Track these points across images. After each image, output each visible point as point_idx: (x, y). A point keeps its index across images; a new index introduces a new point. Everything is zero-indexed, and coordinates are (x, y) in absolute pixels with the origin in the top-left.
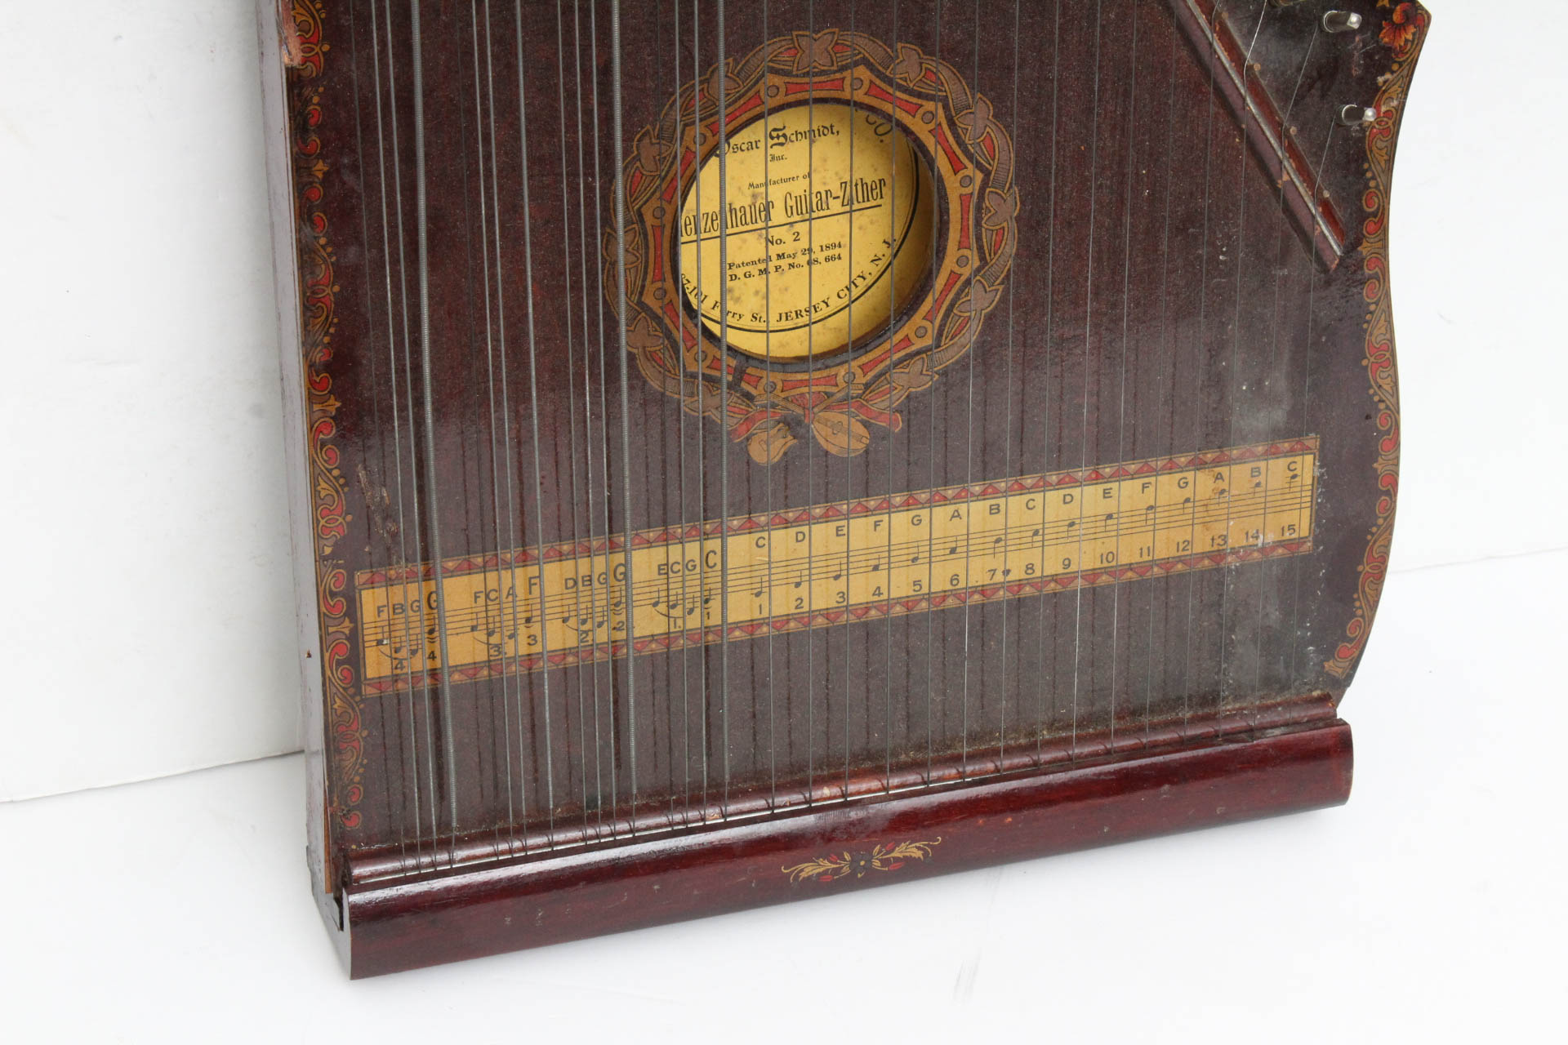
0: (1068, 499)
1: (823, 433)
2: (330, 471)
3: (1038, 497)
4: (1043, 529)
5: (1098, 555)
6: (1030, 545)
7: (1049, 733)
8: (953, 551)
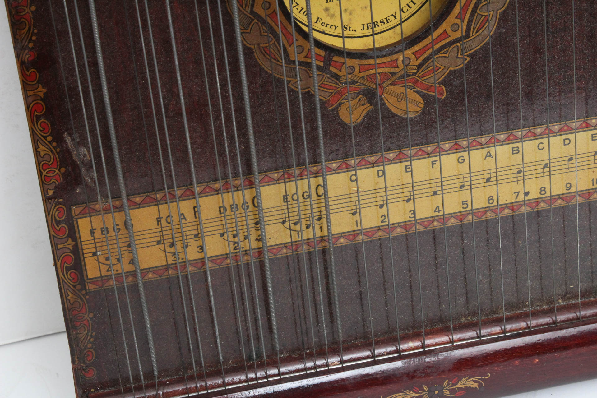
0: (567, 142)
1: (391, 101)
2: (45, 137)
3: (545, 141)
4: (550, 163)
5: (591, 180)
6: (542, 175)
7: (563, 301)
8: (488, 180)
